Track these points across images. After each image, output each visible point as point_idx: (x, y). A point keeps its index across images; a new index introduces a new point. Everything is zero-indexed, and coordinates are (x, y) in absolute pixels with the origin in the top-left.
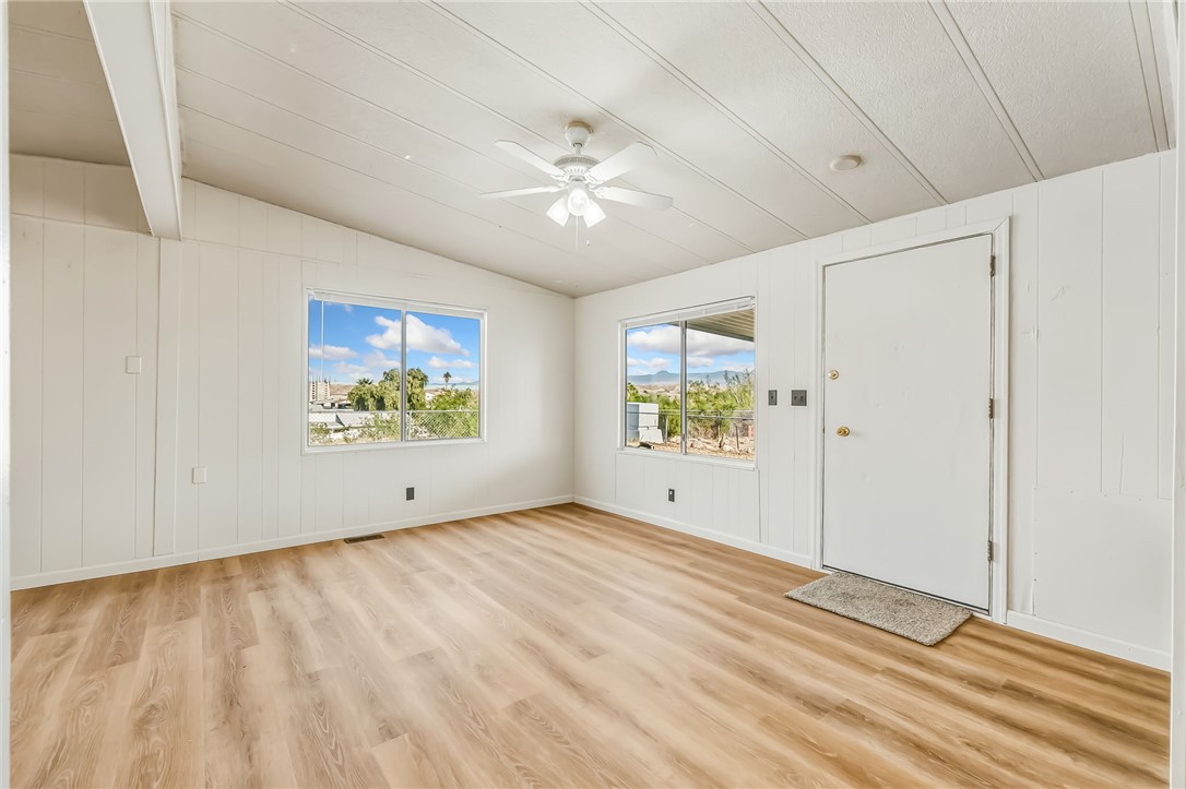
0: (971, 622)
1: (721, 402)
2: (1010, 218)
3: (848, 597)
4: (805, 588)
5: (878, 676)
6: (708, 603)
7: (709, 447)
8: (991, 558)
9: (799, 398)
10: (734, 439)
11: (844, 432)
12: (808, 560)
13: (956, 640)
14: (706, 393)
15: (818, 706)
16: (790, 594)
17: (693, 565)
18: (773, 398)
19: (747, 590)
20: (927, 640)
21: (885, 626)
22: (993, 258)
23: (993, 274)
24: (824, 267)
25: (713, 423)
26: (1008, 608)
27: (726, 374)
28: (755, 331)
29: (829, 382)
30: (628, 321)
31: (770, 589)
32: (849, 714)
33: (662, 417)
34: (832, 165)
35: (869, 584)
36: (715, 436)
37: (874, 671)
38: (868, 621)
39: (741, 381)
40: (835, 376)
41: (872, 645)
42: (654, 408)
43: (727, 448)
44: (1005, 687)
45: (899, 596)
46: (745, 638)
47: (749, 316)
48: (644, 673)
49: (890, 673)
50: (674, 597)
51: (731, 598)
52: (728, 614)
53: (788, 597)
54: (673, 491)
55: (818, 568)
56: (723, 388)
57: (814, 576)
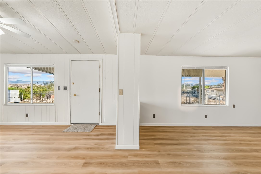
0: (97, 126)
1: (42, 90)
2: (102, 59)
3: (76, 128)
4: (67, 129)
5: (81, 140)
6: (41, 139)
7: (38, 102)
8: (99, 115)
9: (65, 88)
10: (47, 99)
11: (75, 95)
12: (67, 123)
13: (94, 130)
14: (37, 87)
15: (70, 150)
16: (63, 131)
17: (36, 132)
18: (59, 88)
19: (52, 133)
20: (90, 131)
21: (83, 131)
22: (100, 65)
23: (100, 68)
24: (71, 61)
25: (39, 95)
26: (102, 122)
27: (44, 82)
28: (54, 72)
29: (72, 85)
30: (9, 65)
31: (58, 132)
32: (76, 149)
33: (20, 94)
34: (73, 41)
35: (80, 125)
36: (40, 99)
37: (81, 139)
38: (80, 131)
39: (49, 84)
40: (73, 84)
41: (80, 135)
42: (18, 91)
43: (44, 101)
44: (101, 134)
45: (85, 125)
46: (52, 144)
47: (53, 69)
48: (21, 162)
49: (83, 139)
50: (30, 141)
51: (48, 137)
52: (47, 140)
53: (63, 132)
54: (28, 114)
55: (70, 124)
56: (43, 85)
57: (68, 126)
